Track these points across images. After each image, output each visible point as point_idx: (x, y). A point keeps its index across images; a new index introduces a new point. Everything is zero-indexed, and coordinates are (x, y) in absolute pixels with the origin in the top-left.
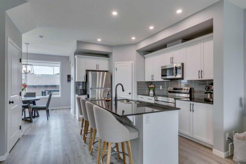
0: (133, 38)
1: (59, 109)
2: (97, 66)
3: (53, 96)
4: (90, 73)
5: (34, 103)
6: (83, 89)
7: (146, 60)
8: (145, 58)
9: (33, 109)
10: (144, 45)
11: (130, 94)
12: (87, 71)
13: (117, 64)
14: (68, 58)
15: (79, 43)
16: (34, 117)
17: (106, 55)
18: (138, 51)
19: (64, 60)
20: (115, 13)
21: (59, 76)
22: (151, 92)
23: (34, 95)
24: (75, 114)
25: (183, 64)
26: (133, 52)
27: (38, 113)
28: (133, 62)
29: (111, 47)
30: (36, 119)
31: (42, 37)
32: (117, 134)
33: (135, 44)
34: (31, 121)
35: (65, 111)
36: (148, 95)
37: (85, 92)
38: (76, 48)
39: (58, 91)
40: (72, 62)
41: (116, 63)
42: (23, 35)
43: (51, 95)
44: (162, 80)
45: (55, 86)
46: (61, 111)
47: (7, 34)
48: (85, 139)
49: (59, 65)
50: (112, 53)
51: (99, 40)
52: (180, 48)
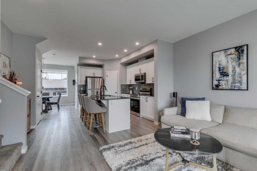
0: (117, 56)
1: (67, 105)
2: (94, 74)
3: (62, 96)
4: (88, 79)
5: (48, 100)
6: (84, 90)
7: (127, 70)
8: (126, 68)
9: (48, 103)
10: (124, 60)
11: (116, 93)
12: (87, 77)
13: (107, 73)
14: (73, 67)
15: (80, 58)
16: (49, 110)
17: (101, 66)
18: (122, 64)
19: (70, 69)
20: (100, 44)
21: (66, 80)
22: (131, 92)
24: (78, 107)
25: (145, 74)
26: (118, 65)
27: (51, 107)
28: (118, 71)
30: (50, 111)
31: (54, 54)
32: (96, 109)
33: (119, 59)
34: (47, 112)
35: (71, 106)
36: (129, 94)
37: (85, 92)
38: (78, 62)
39: (66, 92)
40: (76, 71)
41: (107, 72)
43: (60, 94)
44: (135, 83)
45: (63, 89)
46: (68, 107)
47: (36, 57)
48: (83, 118)
49: (67, 72)
50: (104, 65)
51: (94, 57)
52: (144, 63)
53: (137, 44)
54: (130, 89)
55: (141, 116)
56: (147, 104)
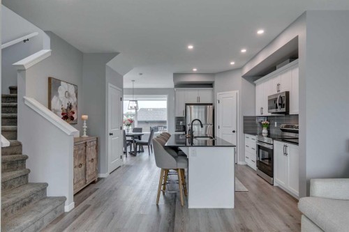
0: (232, 63)
2: (199, 98)
5: (139, 137)
6: (183, 125)
7: (257, 87)
8: (255, 85)
10: (246, 70)
11: (234, 132)
12: (187, 105)
13: (219, 96)
15: (176, 75)
16: (139, 152)
17: (210, 85)
18: (244, 77)
20: (191, 47)
22: (265, 131)
23: (140, 130)
26: (238, 80)
27: (143, 148)
28: (238, 91)
29: (213, 74)
31: (141, 74)
33: (241, 68)
34: (135, 155)
36: (260, 134)
37: (184, 128)
38: (173, 82)
41: (218, 94)
42: (124, 77)
44: (270, 114)
49: (166, 98)
50: (214, 82)
51: (195, 70)
52: (286, 71)
53: (260, 32)
54: (262, 126)
55: (275, 184)
56: (286, 160)
